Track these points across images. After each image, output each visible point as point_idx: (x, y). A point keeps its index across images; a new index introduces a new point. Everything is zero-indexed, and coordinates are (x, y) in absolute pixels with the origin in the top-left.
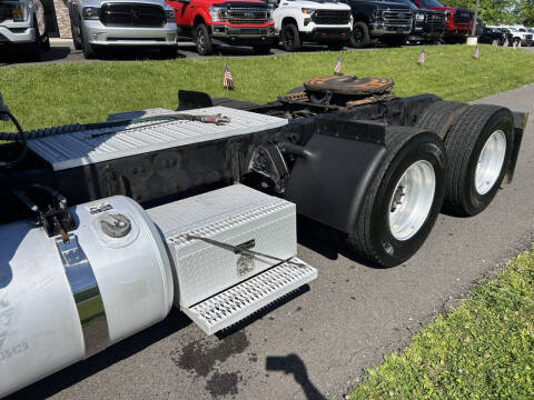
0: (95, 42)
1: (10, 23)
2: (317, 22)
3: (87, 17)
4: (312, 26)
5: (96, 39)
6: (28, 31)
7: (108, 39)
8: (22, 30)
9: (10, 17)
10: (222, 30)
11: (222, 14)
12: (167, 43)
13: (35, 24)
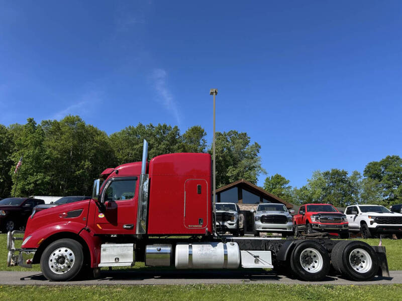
0: (258, 229)
1: (229, 222)
2: (378, 223)
3: (256, 220)
4: (375, 225)
5: (258, 228)
6: (234, 225)
7: (263, 228)
8: (233, 224)
9: (230, 220)
10: (317, 226)
11: (317, 219)
12: (287, 230)
13: (238, 222)
